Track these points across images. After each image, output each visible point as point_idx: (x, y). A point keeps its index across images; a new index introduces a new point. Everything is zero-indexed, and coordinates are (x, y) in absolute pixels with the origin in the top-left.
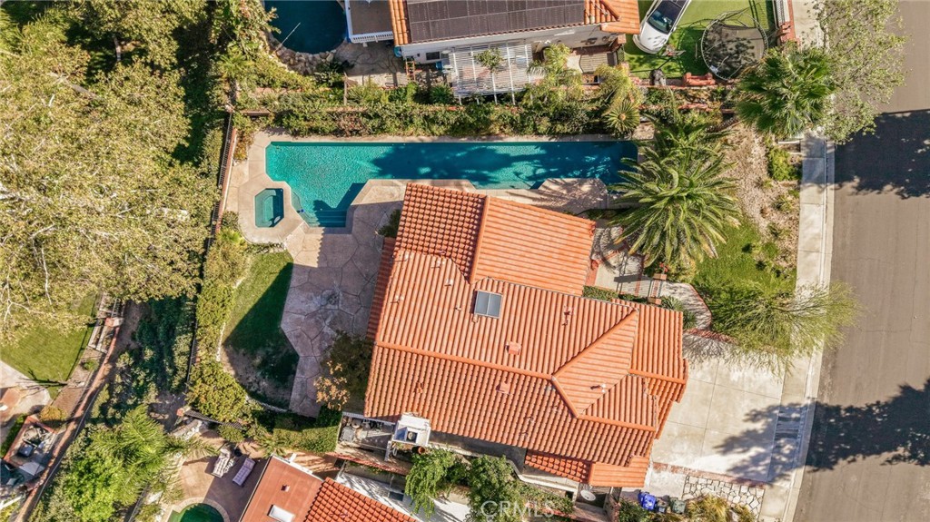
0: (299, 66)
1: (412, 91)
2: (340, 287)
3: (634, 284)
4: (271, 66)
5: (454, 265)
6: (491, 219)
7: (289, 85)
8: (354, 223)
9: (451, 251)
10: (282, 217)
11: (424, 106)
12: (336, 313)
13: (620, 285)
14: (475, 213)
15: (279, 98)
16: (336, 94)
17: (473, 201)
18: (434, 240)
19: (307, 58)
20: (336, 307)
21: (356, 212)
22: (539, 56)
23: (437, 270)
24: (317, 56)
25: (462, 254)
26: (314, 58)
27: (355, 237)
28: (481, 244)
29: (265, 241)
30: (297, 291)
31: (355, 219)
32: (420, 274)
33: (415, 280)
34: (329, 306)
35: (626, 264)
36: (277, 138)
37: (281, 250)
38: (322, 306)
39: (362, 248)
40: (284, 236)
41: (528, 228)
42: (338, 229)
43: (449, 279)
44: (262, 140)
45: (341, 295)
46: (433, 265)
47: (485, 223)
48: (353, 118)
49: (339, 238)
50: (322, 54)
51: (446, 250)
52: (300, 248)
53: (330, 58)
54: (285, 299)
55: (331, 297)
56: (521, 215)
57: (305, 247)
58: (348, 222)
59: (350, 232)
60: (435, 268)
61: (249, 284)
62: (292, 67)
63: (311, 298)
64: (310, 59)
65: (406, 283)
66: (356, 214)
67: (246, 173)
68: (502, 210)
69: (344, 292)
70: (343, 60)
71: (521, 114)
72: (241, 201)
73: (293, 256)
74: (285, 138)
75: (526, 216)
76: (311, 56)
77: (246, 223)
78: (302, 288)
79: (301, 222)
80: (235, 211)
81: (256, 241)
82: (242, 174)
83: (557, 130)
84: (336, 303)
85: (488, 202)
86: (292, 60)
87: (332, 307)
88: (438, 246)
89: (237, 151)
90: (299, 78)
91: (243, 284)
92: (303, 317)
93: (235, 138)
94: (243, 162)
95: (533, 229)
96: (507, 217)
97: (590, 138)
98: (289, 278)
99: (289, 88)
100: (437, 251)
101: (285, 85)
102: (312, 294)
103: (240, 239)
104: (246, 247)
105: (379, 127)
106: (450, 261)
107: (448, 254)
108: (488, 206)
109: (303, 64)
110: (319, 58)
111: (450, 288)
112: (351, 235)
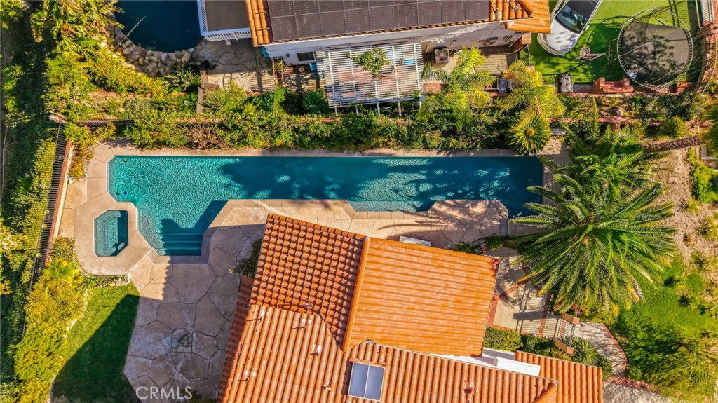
0: (150, 67)
1: (281, 96)
2: (193, 326)
3: (537, 322)
4: (115, 67)
5: (324, 323)
6: (371, 266)
7: (136, 89)
8: (211, 250)
9: (320, 305)
10: (127, 244)
11: (293, 117)
12: (189, 356)
13: (520, 323)
14: (351, 258)
15: (125, 104)
16: (191, 100)
17: (348, 242)
18: (300, 288)
19: (159, 58)
20: (189, 350)
21: (213, 238)
22: (429, 57)
23: (301, 331)
24: (172, 55)
25: (334, 310)
26: (168, 57)
27: (211, 267)
28: (358, 299)
29: (106, 272)
30: (143, 331)
31: (212, 247)
32: (278, 338)
33: (272, 348)
34: (181, 349)
35: (528, 298)
36: (120, 151)
37: (124, 284)
38: (172, 348)
39: (220, 280)
40: (128, 267)
41: (418, 273)
42: (192, 258)
43: (317, 344)
44: (103, 154)
45: (195, 335)
46: (296, 323)
47: (363, 272)
48: (209, 129)
49: (195, 268)
50: (178, 53)
51: (314, 303)
52: (147, 280)
53: (186, 57)
54: (129, 341)
55: (182, 338)
56: (409, 258)
57: (153, 279)
58: (203, 250)
59: (206, 261)
60: (298, 328)
61: (87, 323)
62: (142, 67)
63: (160, 340)
64: (163, 59)
65: (260, 352)
66: (215, 240)
67: (85, 192)
68: (385, 254)
69: (198, 332)
70: (203, 60)
71: (408, 127)
72: (77, 226)
73: (138, 288)
74: (129, 151)
75: (415, 259)
76: (164, 55)
77: (84, 251)
78: (148, 327)
79: (148, 250)
80: (71, 237)
81: (95, 272)
82: (78, 193)
83: (451, 145)
84: (189, 344)
85: (368, 244)
86: (141, 60)
87: (185, 350)
88: (304, 297)
89: (73, 166)
90: (147, 81)
91: (79, 323)
92: (150, 362)
93: (70, 153)
94: (81, 180)
95: (425, 274)
96: (392, 262)
97: (488, 153)
98: (133, 315)
99: (136, 93)
100: (303, 303)
101: (131, 89)
102: (161, 334)
103: (74, 272)
104: (80, 281)
105: (239, 140)
106: (318, 319)
107: (317, 308)
108: (367, 250)
109: (154, 65)
110: (174, 58)
111: (317, 358)
112: (207, 265)
